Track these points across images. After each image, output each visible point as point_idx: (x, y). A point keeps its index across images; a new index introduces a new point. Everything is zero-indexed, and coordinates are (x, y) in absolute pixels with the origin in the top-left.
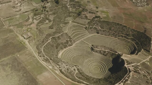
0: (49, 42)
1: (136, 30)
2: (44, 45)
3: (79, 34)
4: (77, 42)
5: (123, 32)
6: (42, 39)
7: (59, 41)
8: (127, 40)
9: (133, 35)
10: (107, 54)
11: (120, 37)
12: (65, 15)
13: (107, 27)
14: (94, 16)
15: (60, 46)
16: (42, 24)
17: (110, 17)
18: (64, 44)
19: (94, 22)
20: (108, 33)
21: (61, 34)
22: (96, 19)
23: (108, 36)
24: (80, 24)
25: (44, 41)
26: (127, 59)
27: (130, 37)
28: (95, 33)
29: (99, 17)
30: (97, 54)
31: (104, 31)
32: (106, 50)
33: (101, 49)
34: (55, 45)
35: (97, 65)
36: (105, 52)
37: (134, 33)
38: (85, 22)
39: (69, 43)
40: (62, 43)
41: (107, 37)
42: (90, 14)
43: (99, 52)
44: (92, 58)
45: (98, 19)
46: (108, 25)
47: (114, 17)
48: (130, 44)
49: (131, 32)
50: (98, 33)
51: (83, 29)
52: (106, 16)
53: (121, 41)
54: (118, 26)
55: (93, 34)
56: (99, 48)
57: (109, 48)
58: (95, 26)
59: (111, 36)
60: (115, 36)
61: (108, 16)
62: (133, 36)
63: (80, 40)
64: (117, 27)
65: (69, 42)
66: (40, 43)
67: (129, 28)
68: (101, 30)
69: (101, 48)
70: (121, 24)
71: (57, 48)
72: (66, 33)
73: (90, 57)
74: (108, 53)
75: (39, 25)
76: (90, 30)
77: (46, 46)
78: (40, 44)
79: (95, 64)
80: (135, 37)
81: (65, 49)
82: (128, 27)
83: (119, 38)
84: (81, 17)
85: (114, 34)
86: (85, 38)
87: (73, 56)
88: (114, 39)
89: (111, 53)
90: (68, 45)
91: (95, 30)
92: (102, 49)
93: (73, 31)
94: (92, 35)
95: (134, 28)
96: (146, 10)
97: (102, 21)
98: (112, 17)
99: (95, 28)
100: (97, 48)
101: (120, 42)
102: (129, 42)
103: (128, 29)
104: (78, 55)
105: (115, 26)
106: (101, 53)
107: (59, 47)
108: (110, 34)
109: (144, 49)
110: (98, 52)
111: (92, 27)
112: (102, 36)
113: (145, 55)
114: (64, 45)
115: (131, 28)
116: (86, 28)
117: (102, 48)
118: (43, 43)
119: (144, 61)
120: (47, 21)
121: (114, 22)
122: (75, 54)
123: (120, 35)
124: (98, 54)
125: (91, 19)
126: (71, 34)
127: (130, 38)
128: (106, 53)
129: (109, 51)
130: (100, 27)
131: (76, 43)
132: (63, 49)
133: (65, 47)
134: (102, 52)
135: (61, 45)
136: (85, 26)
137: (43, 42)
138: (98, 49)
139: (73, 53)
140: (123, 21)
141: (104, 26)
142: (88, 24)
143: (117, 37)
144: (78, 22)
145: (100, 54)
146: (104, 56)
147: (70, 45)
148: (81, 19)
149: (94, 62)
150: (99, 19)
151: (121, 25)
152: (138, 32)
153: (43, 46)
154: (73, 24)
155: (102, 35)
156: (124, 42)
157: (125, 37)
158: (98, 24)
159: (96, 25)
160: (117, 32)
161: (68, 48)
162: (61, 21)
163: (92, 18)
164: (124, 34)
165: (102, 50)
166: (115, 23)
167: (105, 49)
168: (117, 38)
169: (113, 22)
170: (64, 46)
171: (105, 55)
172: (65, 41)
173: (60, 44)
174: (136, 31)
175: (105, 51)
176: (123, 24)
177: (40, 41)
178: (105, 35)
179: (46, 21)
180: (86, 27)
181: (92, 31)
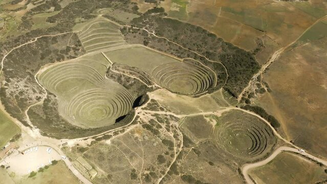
0: (31, 44)
1: (235, 46)
2: (15, 46)
3: (102, 40)
4: (89, 53)
5: (202, 47)
6: (17, 36)
7: (52, 46)
8: (202, 66)
9: (222, 58)
10: (131, 85)
11: (191, 57)
12: (100, 3)
13: (171, 32)
14: (151, 8)
15: (50, 55)
16: (39, 13)
17: (188, 12)
18: (59, 53)
19: (145, 20)
20: (168, 46)
21: (65, 33)
22: (153, 14)
23: (165, 51)
24: (116, 21)
25: (19, 39)
26: (160, 99)
27: (214, 60)
28: (139, 43)
29: (162, 10)
30: (112, 81)
31: (160, 41)
32: (133, 77)
33: (122, 73)
34: (41, 52)
35: (103, 106)
36: (128, 79)
37: (229, 51)
38: (127, 18)
39: (72, 53)
40: (56, 51)
41: (162, 55)
42: (146, 3)
43: (117, 77)
44: (99, 90)
45: (158, 13)
46: (175, 28)
47: (197, 14)
48: (206, 77)
49: (220, 50)
50: (146, 43)
51: (117, 32)
52: (178, 9)
53: (189, 68)
54: (195, 34)
55: (135, 45)
56: (120, 69)
57: (138, 73)
58: (146, 28)
59: (172, 54)
60: (179, 54)
61: (182, 10)
62: (221, 60)
63: (98, 52)
64: (193, 36)
65: (72, 51)
66: (11, 41)
67: (219, 39)
68: (154, 38)
69: (123, 70)
70: (204, 29)
71: (42, 58)
72: (75, 34)
73: (97, 87)
74: (135, 83)
75: (33, 13)
76: (130, 36)
77: (21, 49)
78: (9, 42)
79: (102, 102)
80: (227, 61)
81: (57, 63)
82: (218, 37)
83: (187, 60)
84: (126, 8)
85: (179, 50)
86: (112, 49)
87: (66, 78)
88: (176, 61)
89: (140, 85)
90: (66, 56)
91: (143, 37)
92: (124, 72)
93: (94, 32)
94: (130, 46)
95: (232, 41)
96: (291, 9)
97: (165, 19)
98: (190, 13)
99: (145, 33)
100: (116, 69)
101: (186, 68)
102: (205, 72)
103: (216, 40)
104: (77, 79)
105: (189, 32)
106: (122, 81)
107: (47, 57)
108: (171, 49)
109: (226, 89)
110: (115, 78)
111: (139, 30)
112: (151, 50)
113: (218, 102)
114: (58, 55)
115: (225, 41)
116: (123, 30)
117: (125, 70)
118: (16, 43)
119: (204, 114)
120: (52, 8)
121: (190, 25)
122: (71, 76)
123: (192, 53)
124: (114, 82)
125: (143, 12)
126: (85, 36)
127: (211, 63)
128: (130, 83)
129: (138, 79)
130: (156, 31)
131: (85, 55)
132: (54, 62)
133: (59, 60)
134: (123, 79)
135: (52, 54)
136: (122, 27)
137: (16, 41)
138: (117, 72)
139: (69, 74)
140: (212, 25)
141: (164, 31)
142: (132, 22)
143: (184, 58)
144: (115, 17)
145: (117, 83)
146: (125, 89)
147: (70, 56)
148: (123, 12)
149: (100, 98)
150: (159, 15)
151: (204, 31)
152: (239, 51)
153: (14, 48)
154: (103, 21)
155: (154, 48)
156: (195, 70)
157: (201, 59)
158: (152, 25)
159: (148, 26)
160: (188, 46)
161: (64, 62)
162: (81, 12)
163: (147, 10)
164: (201, 51)
165: (124, 76)
166: (193, 26)
167: (131, 73)
168: (182, 60)
169: (189, 23)
170: (57, 57)
171: (126, 87)
172: (64, 47)
173: (51, 52)
174: (235, 48)
175: (130, 78)
176: (208, 30)
177: (12, 39)
178: (160, 50)
179: (49, 8)
180: (125, 29)
181: (135, 37)
